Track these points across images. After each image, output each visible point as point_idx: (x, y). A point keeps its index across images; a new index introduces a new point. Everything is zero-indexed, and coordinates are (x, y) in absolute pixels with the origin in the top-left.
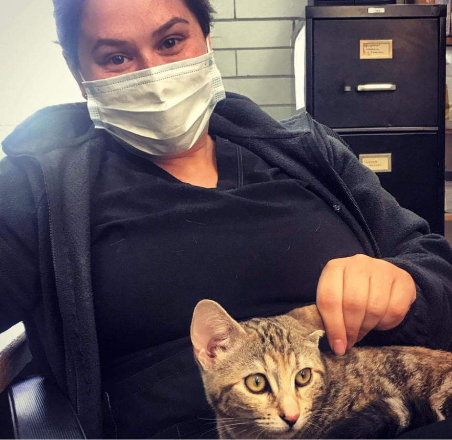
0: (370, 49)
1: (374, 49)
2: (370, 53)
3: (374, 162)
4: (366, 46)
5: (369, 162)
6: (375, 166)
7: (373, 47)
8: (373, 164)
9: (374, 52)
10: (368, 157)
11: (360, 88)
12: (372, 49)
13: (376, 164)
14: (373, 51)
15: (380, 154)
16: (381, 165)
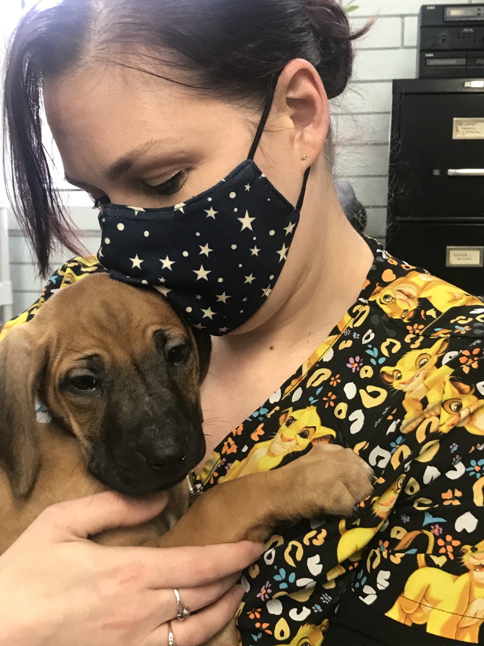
0: (465, 129)
1: (470, 129)
2: (465, 132)
3: (463, 255)
4: (461, 125)
5: (458, 255)
6: (464, 259)
7: (468, 126)
8: (462, 258)
9: (469, 132)
10: (457, 249)
11: (451, 172)
12: (468, 128)
13: (465, 257)
14: (468, 130)
15: (470, 247)
16: (471, 259)
